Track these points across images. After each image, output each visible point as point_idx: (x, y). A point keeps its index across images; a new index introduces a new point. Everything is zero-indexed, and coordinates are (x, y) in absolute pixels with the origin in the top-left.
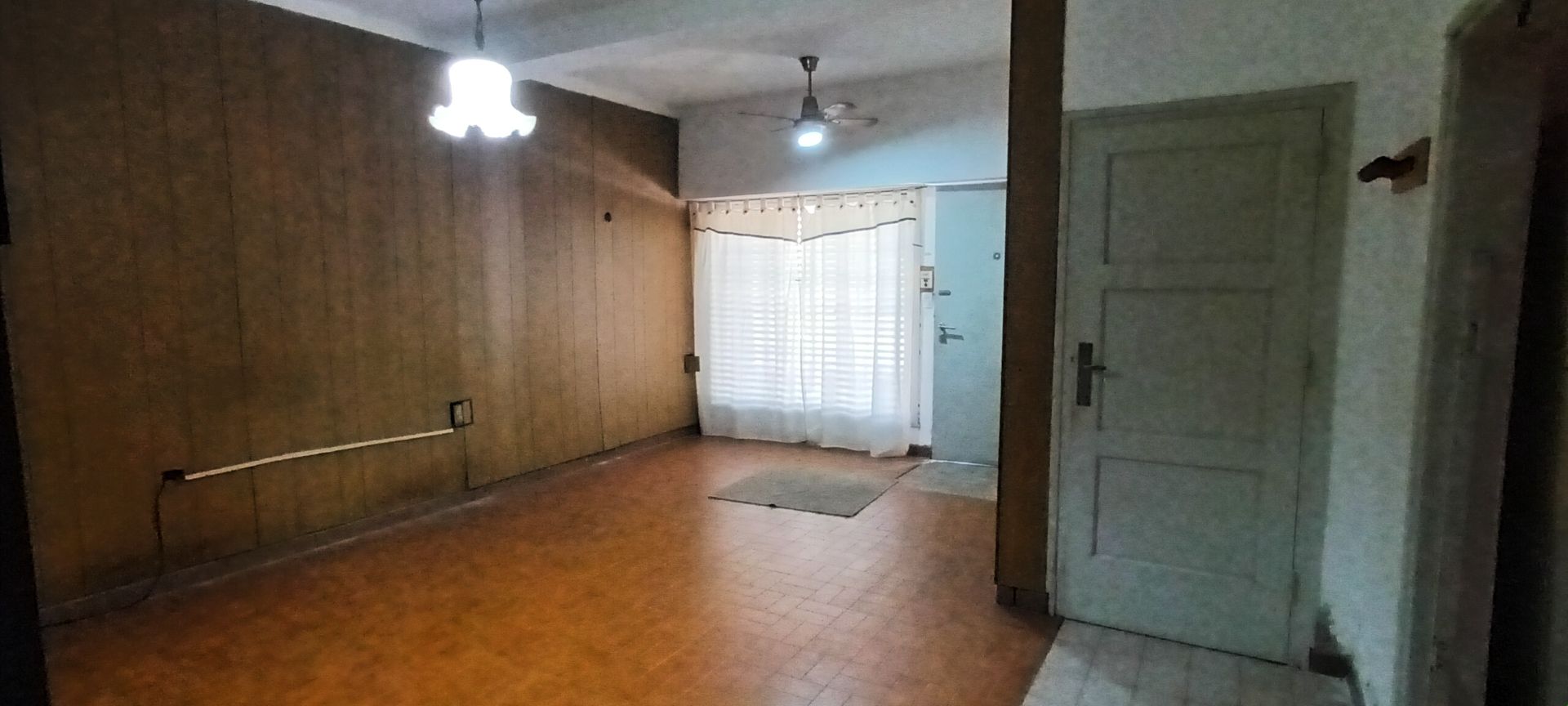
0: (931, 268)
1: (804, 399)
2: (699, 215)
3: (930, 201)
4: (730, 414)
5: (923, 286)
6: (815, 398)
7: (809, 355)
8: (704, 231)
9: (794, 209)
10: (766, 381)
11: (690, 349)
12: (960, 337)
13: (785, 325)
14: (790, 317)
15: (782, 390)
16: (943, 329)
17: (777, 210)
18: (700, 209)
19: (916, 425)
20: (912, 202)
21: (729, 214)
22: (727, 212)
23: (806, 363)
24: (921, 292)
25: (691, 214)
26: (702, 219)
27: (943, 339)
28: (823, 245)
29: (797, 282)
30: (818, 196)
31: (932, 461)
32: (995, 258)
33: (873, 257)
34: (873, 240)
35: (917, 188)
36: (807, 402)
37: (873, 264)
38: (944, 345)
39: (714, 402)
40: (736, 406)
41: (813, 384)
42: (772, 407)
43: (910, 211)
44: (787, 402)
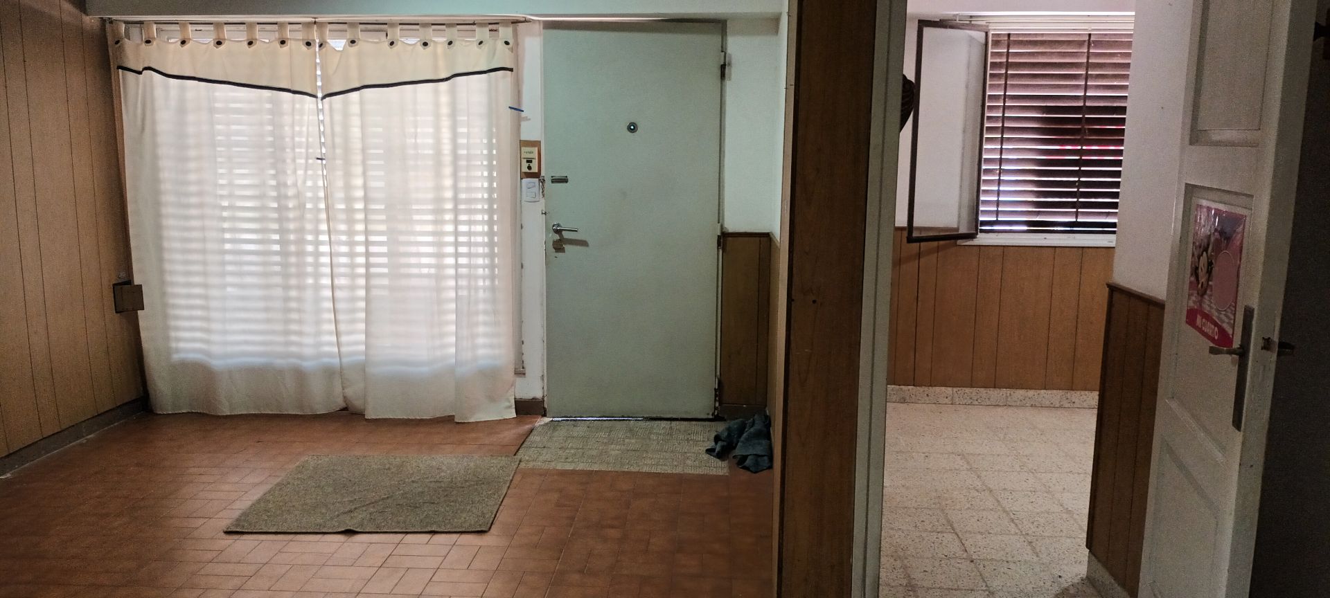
0: (536, 144)
1: (339, 344)
2: (129, 45)
3: (533, 45)
4: (202, 374)
5: (525, 169)
6: (354, 343)
7: (344, 275)
8: (140, 73)
9: (308, 44)
10: (268, 321)
11: (123, 274)
12: (583, 243)
13: (301, 231)
14: (309, 216)
15: (300, 333)
16: (558, 232)
17: (278, 45)
18: (128, 36)
19: (520, 372)
20: (507, 43)
21: (187, 46)
22: (183, 42)
23: (341, 288)
24: (521, 179)
25: (110, 41)
26: (134, 51)
27: (559, 246)
28: (362, 103)
29: (320, 161)
30: (353, 25)
31: (547, 420)
32: (629, 129)
33: (445, 123)
34: (444, 99)
35: (512, 23)
36: (344, 349)
37: (446, 135)
38: (560, 255)
39: (176, 357)
40: (217, 364)
41: (353, 321)
42: (279, 362)
43: (503, 57)
44: (308, 351)
